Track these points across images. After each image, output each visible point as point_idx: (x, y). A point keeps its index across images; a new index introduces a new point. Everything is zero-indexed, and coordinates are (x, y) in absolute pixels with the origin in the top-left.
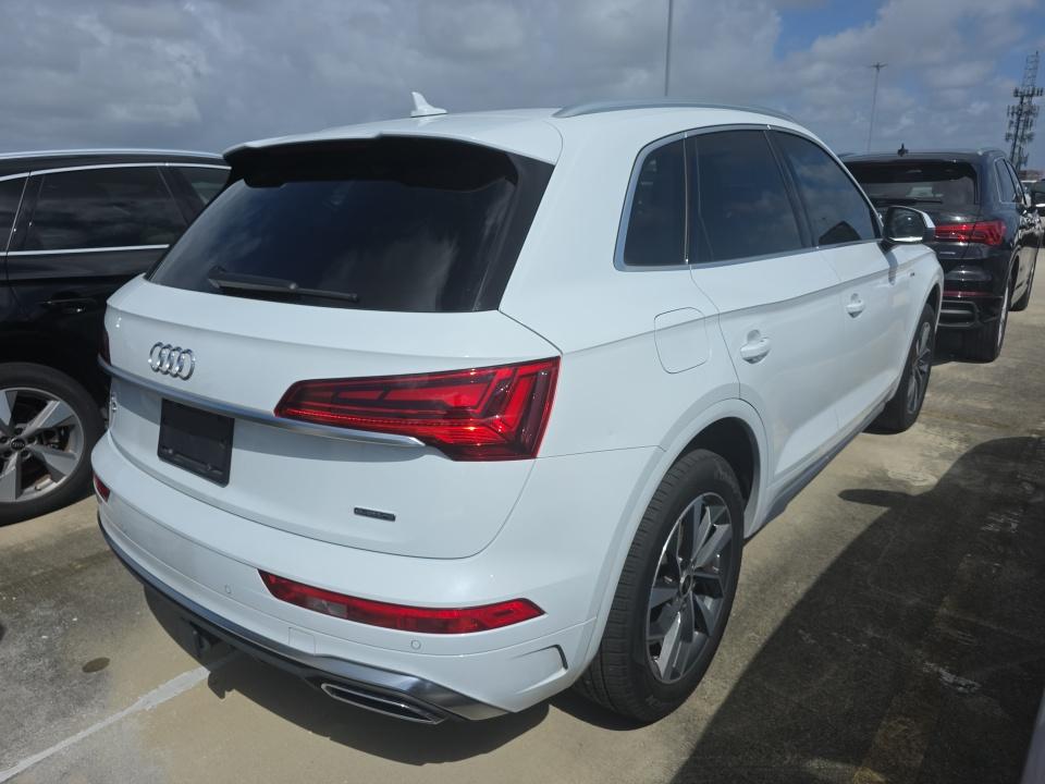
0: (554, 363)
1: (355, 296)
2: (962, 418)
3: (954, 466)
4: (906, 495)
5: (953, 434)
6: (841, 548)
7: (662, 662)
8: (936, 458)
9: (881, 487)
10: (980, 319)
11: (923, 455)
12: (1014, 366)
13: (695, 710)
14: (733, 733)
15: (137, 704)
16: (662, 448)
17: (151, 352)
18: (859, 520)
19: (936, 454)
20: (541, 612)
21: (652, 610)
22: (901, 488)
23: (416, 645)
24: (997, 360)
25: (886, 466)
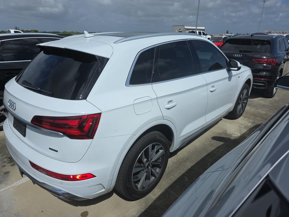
0: (100, 114)
1: (51, 93)
2: (255, 115)
3: (247, 131)
4: (229, 139)
5: (251, 120)
6: (206, 154)
7: (139, 185)
8: (243, 128)
9: (223, 136)
10: (268, 86)
11: (239, 127)
12: (277, 100)
13: (150, 197)
14: (157, 204)
15: (14, 184)
16: (134, 135)
17: (9, 102)
18: (214, 146)
19: (243, 127)
20: (95, 176)
21: (134, 174)
22: (229, 137)
23: (62, 183)
24: (273, 98)
25: (228, 130)
